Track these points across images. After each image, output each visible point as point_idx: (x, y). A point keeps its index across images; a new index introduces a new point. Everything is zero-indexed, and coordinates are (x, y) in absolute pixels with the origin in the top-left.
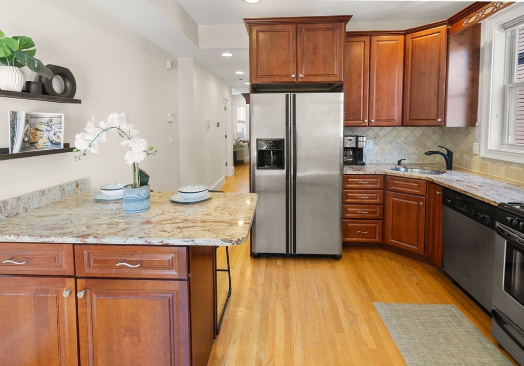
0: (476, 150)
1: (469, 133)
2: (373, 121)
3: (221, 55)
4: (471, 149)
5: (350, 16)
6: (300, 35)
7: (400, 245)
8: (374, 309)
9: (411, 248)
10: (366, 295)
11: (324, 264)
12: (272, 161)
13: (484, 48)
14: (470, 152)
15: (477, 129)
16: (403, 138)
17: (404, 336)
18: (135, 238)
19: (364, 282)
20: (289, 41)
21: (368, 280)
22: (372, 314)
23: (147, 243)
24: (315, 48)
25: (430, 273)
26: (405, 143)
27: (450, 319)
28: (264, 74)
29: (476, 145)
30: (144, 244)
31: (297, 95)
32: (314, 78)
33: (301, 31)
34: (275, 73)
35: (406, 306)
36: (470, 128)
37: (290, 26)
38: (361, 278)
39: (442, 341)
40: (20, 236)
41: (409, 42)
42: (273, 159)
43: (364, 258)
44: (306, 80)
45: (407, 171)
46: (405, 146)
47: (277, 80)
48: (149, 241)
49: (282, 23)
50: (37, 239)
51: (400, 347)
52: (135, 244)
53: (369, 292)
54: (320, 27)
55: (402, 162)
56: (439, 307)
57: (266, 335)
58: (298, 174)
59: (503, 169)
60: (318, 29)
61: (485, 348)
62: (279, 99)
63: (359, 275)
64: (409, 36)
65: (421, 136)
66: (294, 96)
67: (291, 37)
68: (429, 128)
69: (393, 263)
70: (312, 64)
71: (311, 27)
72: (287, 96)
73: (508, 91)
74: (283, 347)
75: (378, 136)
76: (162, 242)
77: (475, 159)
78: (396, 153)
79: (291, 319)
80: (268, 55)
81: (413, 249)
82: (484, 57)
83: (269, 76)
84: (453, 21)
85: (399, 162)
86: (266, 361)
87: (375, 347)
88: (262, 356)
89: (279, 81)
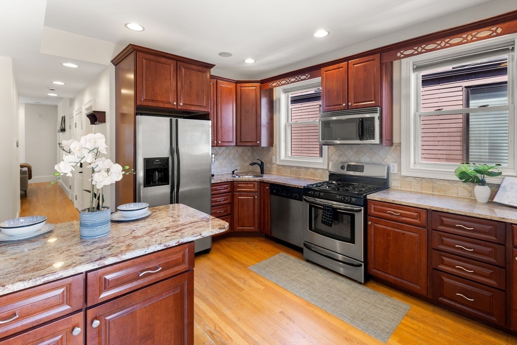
0: (274, 161)
1: (269, 151)
2: (220, 142)
3: (62, 64)
4: (271, 160)
5: (213, 65)
6: (180, 70)
7: (244, 229)
8: (251, 271)
9: (250, 229)
10: (241, 266)
11: (201, 259)
12: (157, 179)
13: (276, 101)
14: (271, 162)
15: (274, 148)
16: (232, 155)
17: (273, 276)
18: (155, 246)
19: (234, 259)
20: (170, 74)
21: (235, 257)
22: (251, 273)
23: (166, 247)
24: (190, 83)
25: (263, 241)
26: (234, 159)
27: (285, 259)
28: (149, 99)
29: (274, 157)
30: (164, 248)
31: (180, 120)
32: (190, 107)
33: (180, 68)
34: (159, 99)
35: (264, 262)
36: (270, 147)
37: (172, 61)
38: (231, 258)
39: (288, 270)
40: (6, 287)
41: (239, 88)
42: (159, 177)
43: (224, 246)
44: (184, 108)
45: (239, 177)
46: (233, 161)
47: (161, 105)
48: (167, 244)
49: (165, 57)
50: (37, 281)
51: (274, 281)
52: (155, 251)
53: (241, 264)
54: (194, 68)
55: (235, 172)
56: (277, 256)
57: (200, 316)
58: (181, 190)
59: (289, 170)
60: (193, 69)
61: (303, 265)
62: (164, 122)
63: (229, 257)
64: (238, 85)
65: (242, 153)
66: (177, 121)
67: (172, 70)
68: (246, 148)
69: (241, 243)
70: (189, 96)
71: (188, 66)
72: (171, 120)
73: (287, 126)
74: (217, 317)
75: (218, 153)
76: (178, 242)
77: (274, 166)
78: (228, 166)
79: (208, 300)
80: (153, 82)
81: (251, 229)
82: (276, 105)
83: (153, 101)
84: (263, 82)
85: (233, 172)
86: (213, 329)
87: (264, 288)
88: (208, 328)
89: (162, 106)
